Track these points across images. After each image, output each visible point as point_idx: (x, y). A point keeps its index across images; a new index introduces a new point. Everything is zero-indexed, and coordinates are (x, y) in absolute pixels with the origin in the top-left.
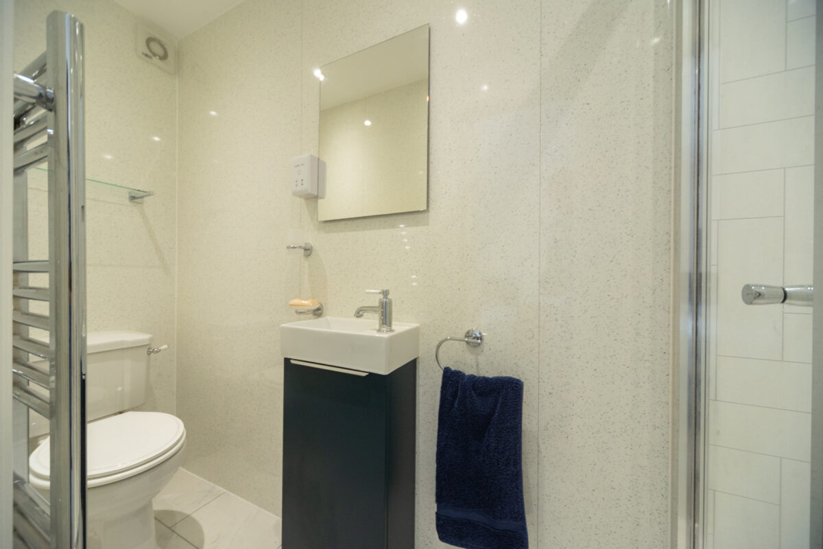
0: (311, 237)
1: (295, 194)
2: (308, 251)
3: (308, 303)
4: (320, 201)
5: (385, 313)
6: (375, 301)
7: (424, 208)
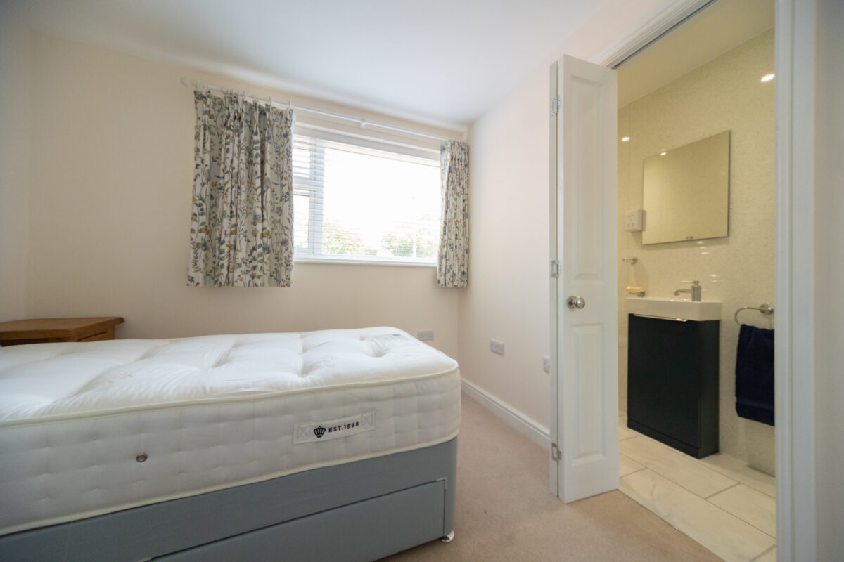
0: (636, 253)
1: (627, 231)
2: (635, 260)
3: (639, 289)
4: (644, 233)
5: (696, 292)
6: (689, 287)
7: (725, 234)
